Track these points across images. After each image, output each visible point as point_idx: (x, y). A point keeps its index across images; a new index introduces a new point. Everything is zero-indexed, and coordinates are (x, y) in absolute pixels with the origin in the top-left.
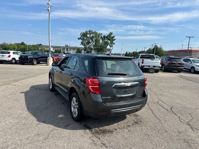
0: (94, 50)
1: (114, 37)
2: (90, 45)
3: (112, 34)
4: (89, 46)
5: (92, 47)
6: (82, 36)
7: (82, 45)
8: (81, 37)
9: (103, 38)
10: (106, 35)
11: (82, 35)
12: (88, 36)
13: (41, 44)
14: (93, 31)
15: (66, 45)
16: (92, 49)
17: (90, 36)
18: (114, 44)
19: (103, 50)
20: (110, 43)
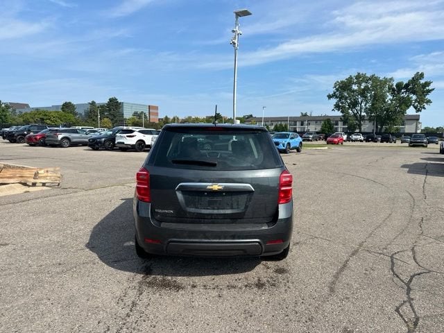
0: (370, 120)
1: (427, 84)
2: (358, 108)
3: (422, 76)
4: (355, 112)
5: (363, 114)
6: (337, 90)
7: (339, 110)
8: (335, 93)
9: (393, 90)
10: (405, 82)
11: (340, 87)
12: (355, 87)
13: (251, 116)
14: (369, 75)
15: (302, 113)
16: (362, 118)
17: (359, 87)
18: (429, 102)
19: (394, 120)
20: (416, 101)
